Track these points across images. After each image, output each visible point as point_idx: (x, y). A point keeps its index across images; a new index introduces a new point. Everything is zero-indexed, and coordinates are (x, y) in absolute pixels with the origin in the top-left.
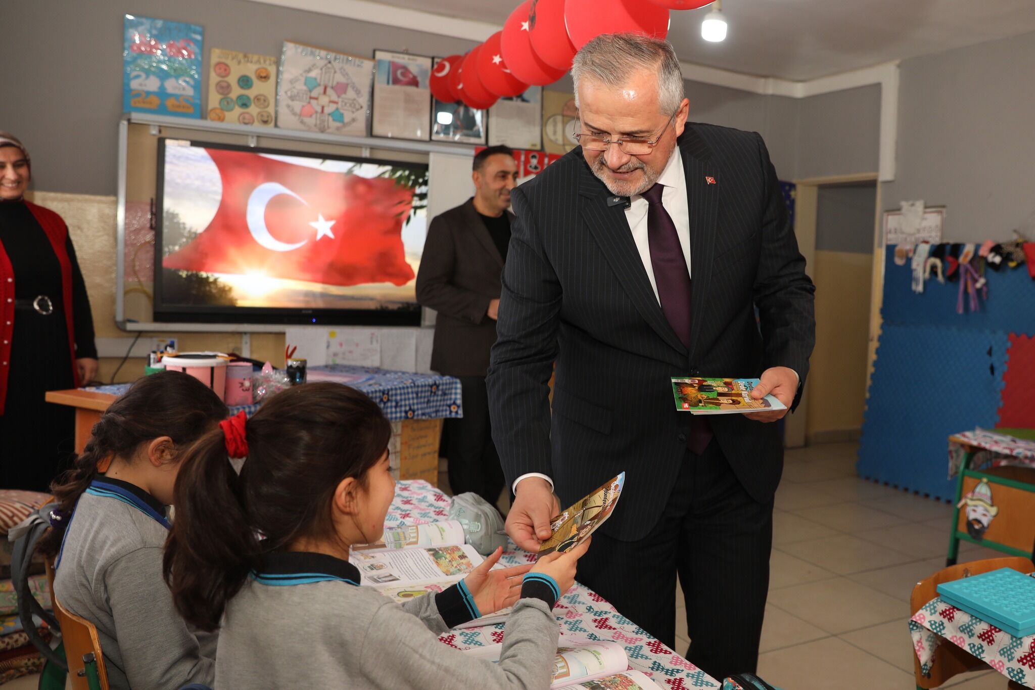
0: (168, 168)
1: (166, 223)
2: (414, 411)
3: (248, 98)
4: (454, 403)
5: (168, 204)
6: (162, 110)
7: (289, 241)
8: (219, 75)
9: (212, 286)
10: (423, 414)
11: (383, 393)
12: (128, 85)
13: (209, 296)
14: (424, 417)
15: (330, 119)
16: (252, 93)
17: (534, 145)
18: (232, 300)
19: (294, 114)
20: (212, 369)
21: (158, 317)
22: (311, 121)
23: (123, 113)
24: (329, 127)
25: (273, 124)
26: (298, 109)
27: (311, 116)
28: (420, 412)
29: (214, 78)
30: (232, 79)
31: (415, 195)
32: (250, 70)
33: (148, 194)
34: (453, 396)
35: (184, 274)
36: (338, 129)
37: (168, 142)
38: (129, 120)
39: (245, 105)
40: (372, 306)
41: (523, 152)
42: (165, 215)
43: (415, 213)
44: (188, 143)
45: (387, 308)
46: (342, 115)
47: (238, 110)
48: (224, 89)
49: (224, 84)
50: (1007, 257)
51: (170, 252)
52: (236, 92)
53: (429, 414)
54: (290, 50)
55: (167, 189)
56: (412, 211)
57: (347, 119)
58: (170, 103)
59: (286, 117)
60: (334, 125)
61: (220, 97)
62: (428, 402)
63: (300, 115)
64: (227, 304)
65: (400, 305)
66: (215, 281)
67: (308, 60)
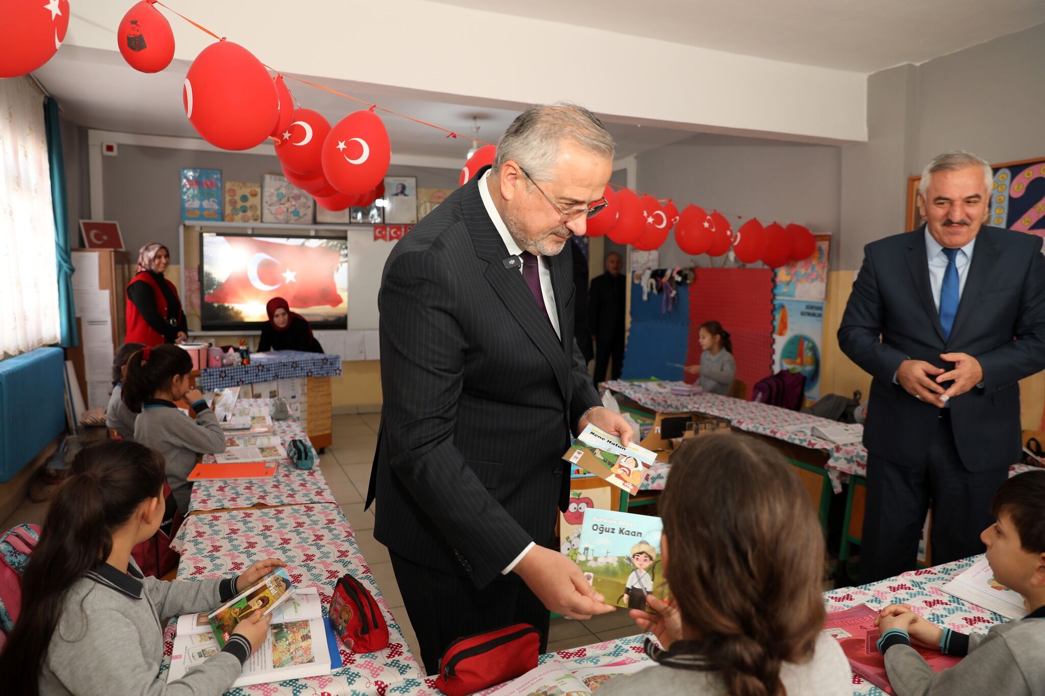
0: (205, 249)
1: (205, 278)
2: (312, 372)
3: (246, 207)
4: (338, 369)
5: (206, 268)
6: (201, 218)
7: (272, 284)
8: (230, 196)
9: (231, 311)
10: (318, 374)
11: (293, 363)
12: (184, 205)
13: (230, 317)
14: (318, 376)
15: (292, 215)
16: (248, 204)
17: (413, 221)
18: (242, 318)
19: (272, 213)
20: (199, 350)
21: (205, 328)
22: (281, 217)
23: (180, 221)
24: (291, 220)
25: (260, 221)
26: (274, 211)
27: (281, 214)
28: (316, 373)
29: (228, 198)
30: (238, 198)
31: (341, 255)
32: (246, 191)
33: (196, 264)
34: (337, 365)
35: (216, 305)
36: (296, 220)
37: (205, 235)
38: (184, 225)
39: (245, 211)
40: (319, 319)
41: (402, 226)
42: (204, 274)
43: (341, 265)
44: (215, 234)
45: (327, 320)
46: (298, 212)
47: (241, 214)
48: (233, 203)
49: (233, 201)
50: (685, 277)
51: (209, 294)
52: (240, 204)
53: (322, 374)
54: (268, 178)
55: (205, 260)
56: (339, 265)
57: (301, 214)
58: (205, 213)
59: (267, 216)
60: (293, 218)
61: (231, 208)
62: (322, 368)
63: (275, 214)
64: (239, 320)
65: (335, 318)
66: (233, 308)
67: (278, 183)
